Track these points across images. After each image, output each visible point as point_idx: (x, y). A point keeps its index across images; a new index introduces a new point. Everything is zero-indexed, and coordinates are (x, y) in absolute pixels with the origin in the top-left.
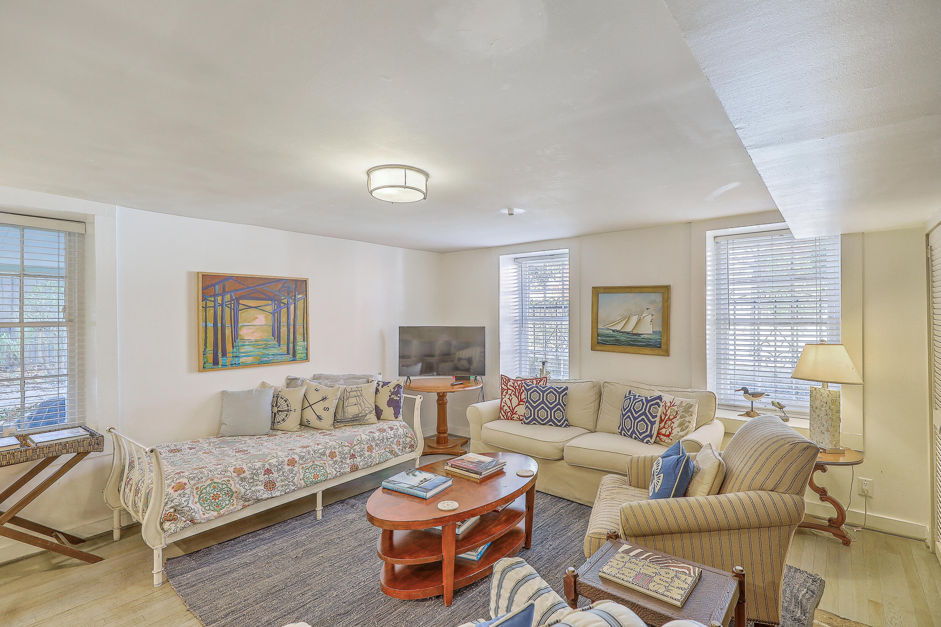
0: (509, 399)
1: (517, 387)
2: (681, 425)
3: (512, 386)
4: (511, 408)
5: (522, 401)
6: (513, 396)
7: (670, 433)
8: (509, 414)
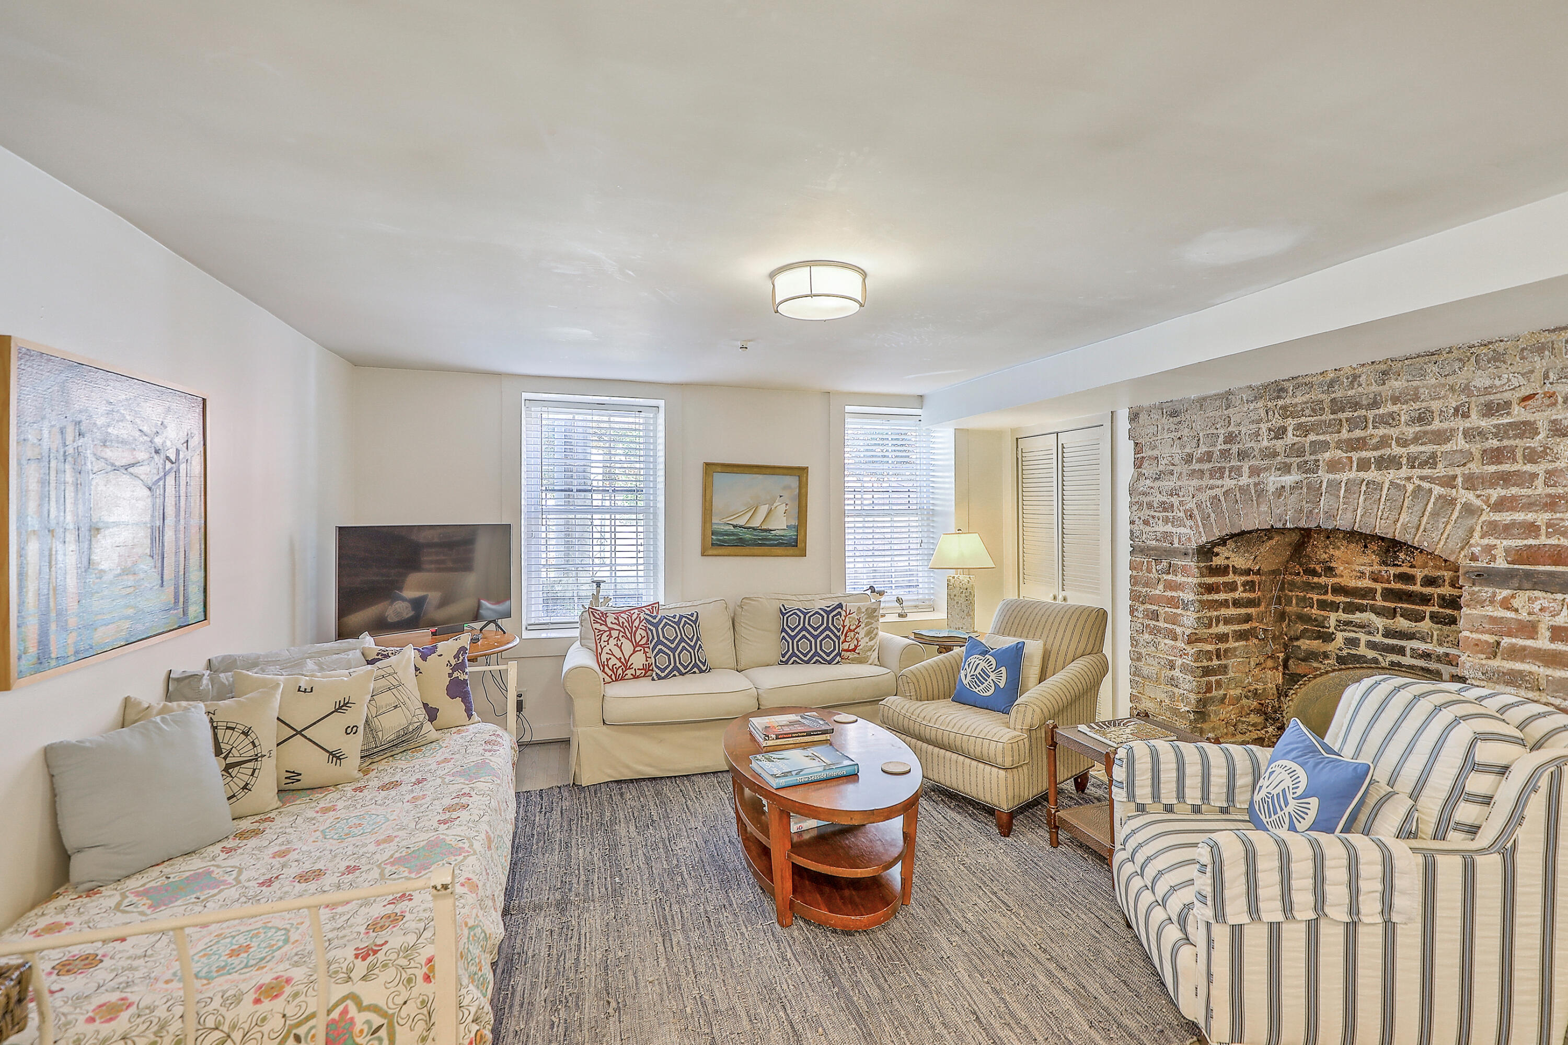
0: (617, 645)
1: (626, 624)
3: (615, 623)
4: (623, 660)
5: (638, 645)
6: (623, 640)
8: (620, 671)
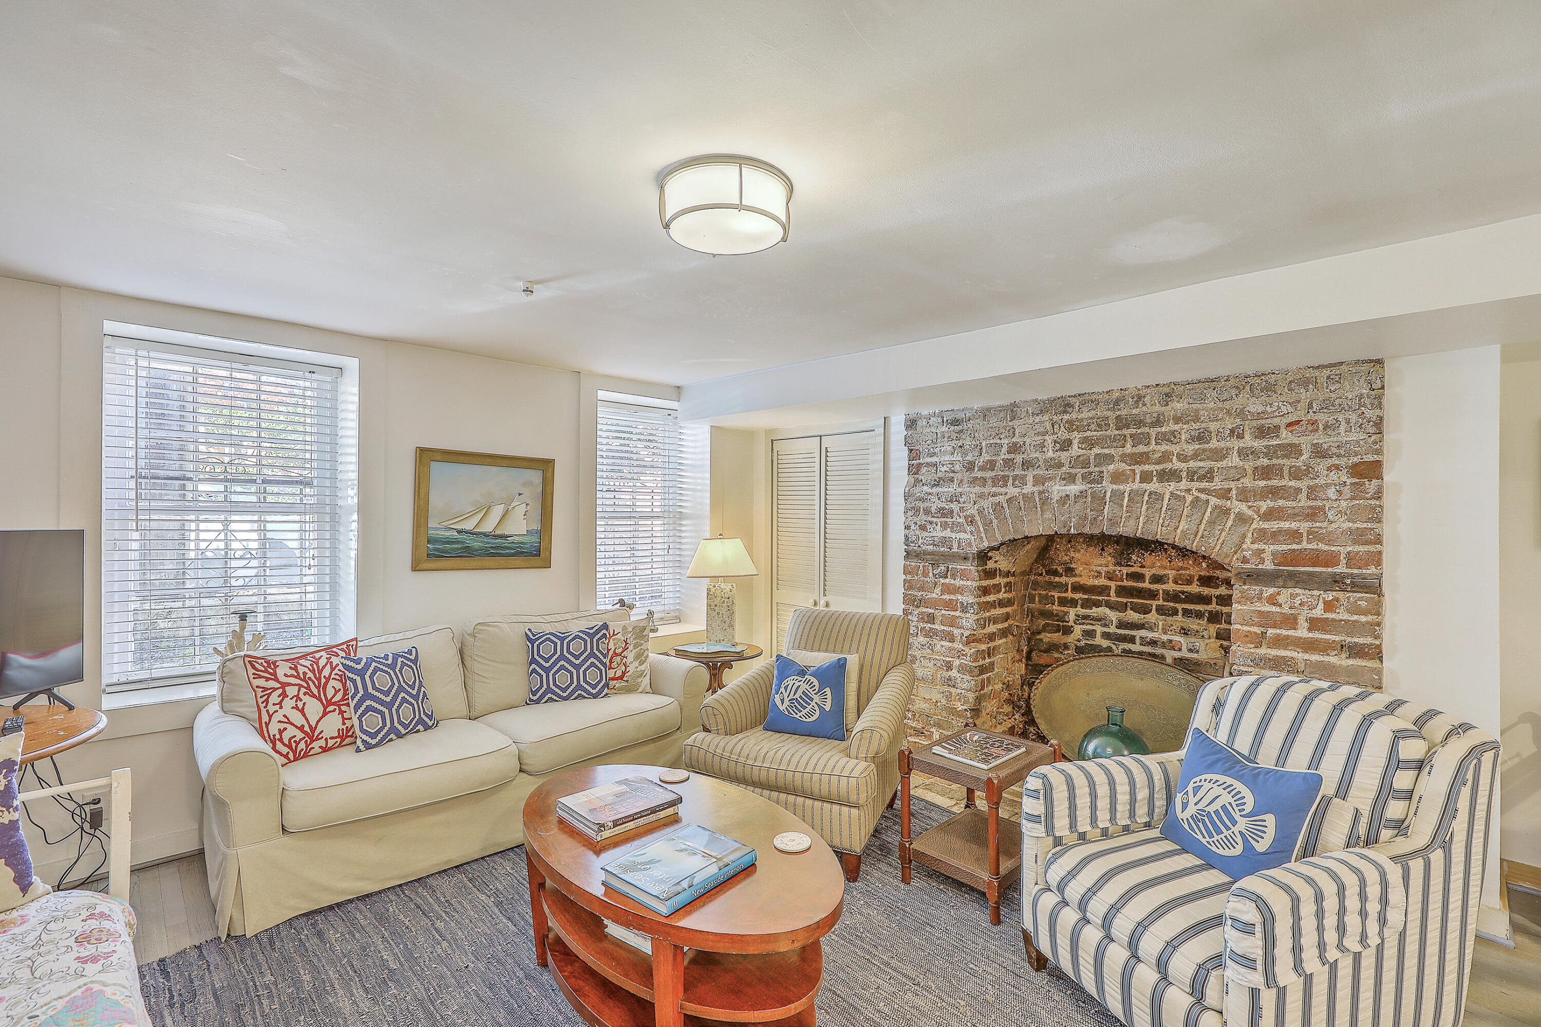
0: (296, 708)
1: (310, 675)
2: (637, 657)
3: (292, 676)
4: (307, 729)
5: (330, 703)
6: (306, 699)
7: (624, 673)
8: (302, 745)
